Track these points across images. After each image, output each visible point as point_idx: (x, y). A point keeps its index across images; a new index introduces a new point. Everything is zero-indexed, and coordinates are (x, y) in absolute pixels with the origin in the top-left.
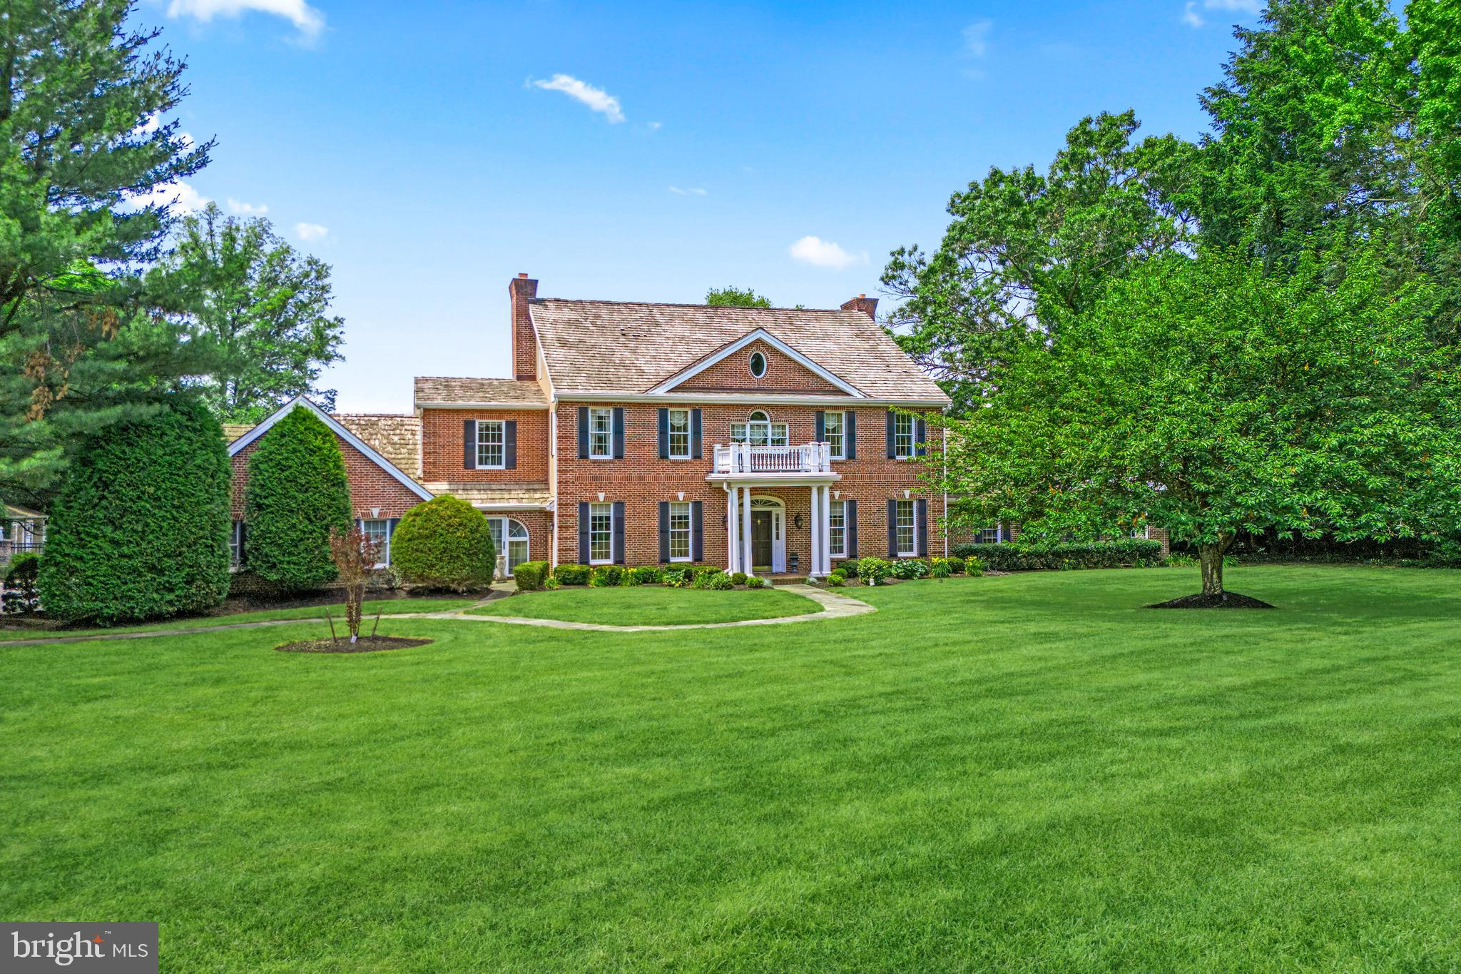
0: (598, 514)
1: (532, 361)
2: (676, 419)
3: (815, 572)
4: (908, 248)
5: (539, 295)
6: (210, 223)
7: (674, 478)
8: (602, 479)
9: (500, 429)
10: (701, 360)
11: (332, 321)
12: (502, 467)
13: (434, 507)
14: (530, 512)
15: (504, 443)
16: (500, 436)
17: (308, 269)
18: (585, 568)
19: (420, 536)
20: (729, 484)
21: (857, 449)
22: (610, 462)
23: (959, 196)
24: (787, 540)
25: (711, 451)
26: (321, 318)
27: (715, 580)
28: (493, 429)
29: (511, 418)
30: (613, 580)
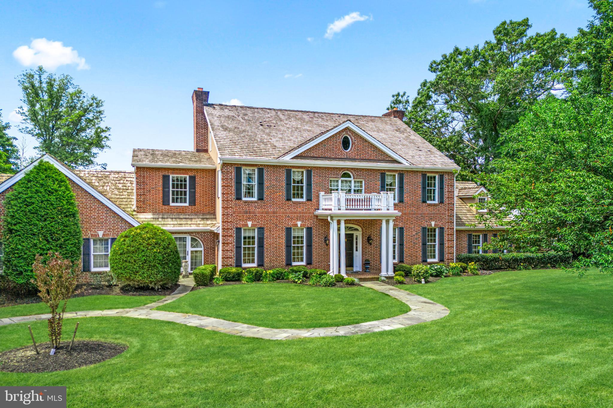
0: (247, 235)
1: (206, 141)
2: (296, 177)
3: (384, 273)
4: (401, 94)
5: (210, 102)
6: (40, 77)
7: (295, 213)
8: (250, 213)
9: (185, 181)
10: (310, 140)
11: (104, 129)
12: (187, 204)
13: (138, 231)
14: (204, 233)
15: (188, 189)
16: (185, 185)
17: (92, 102)
18: (240, 270)
19: (128, 252)
20: (332, 218)
21: (405, 196)
22: (255, 202)
23: (435, 62)
24: (363, 252)
25: (318, 197)
26: (99, 128)
27: (324, 280)
28: (181, 181)
29: (192, 174)
30: (257, 278)
